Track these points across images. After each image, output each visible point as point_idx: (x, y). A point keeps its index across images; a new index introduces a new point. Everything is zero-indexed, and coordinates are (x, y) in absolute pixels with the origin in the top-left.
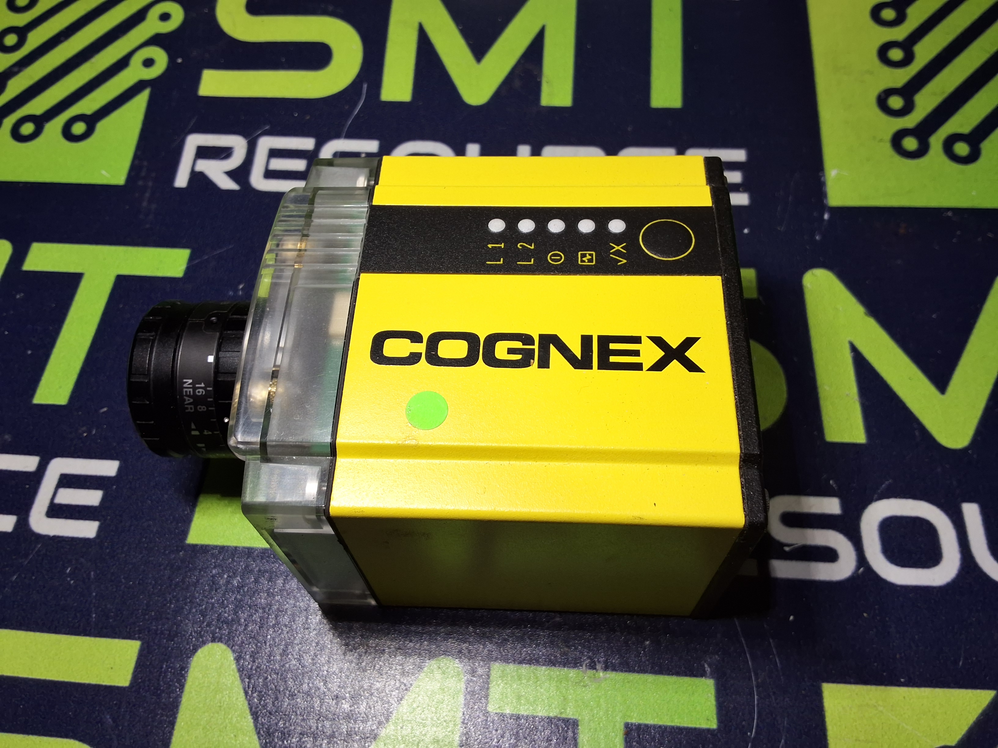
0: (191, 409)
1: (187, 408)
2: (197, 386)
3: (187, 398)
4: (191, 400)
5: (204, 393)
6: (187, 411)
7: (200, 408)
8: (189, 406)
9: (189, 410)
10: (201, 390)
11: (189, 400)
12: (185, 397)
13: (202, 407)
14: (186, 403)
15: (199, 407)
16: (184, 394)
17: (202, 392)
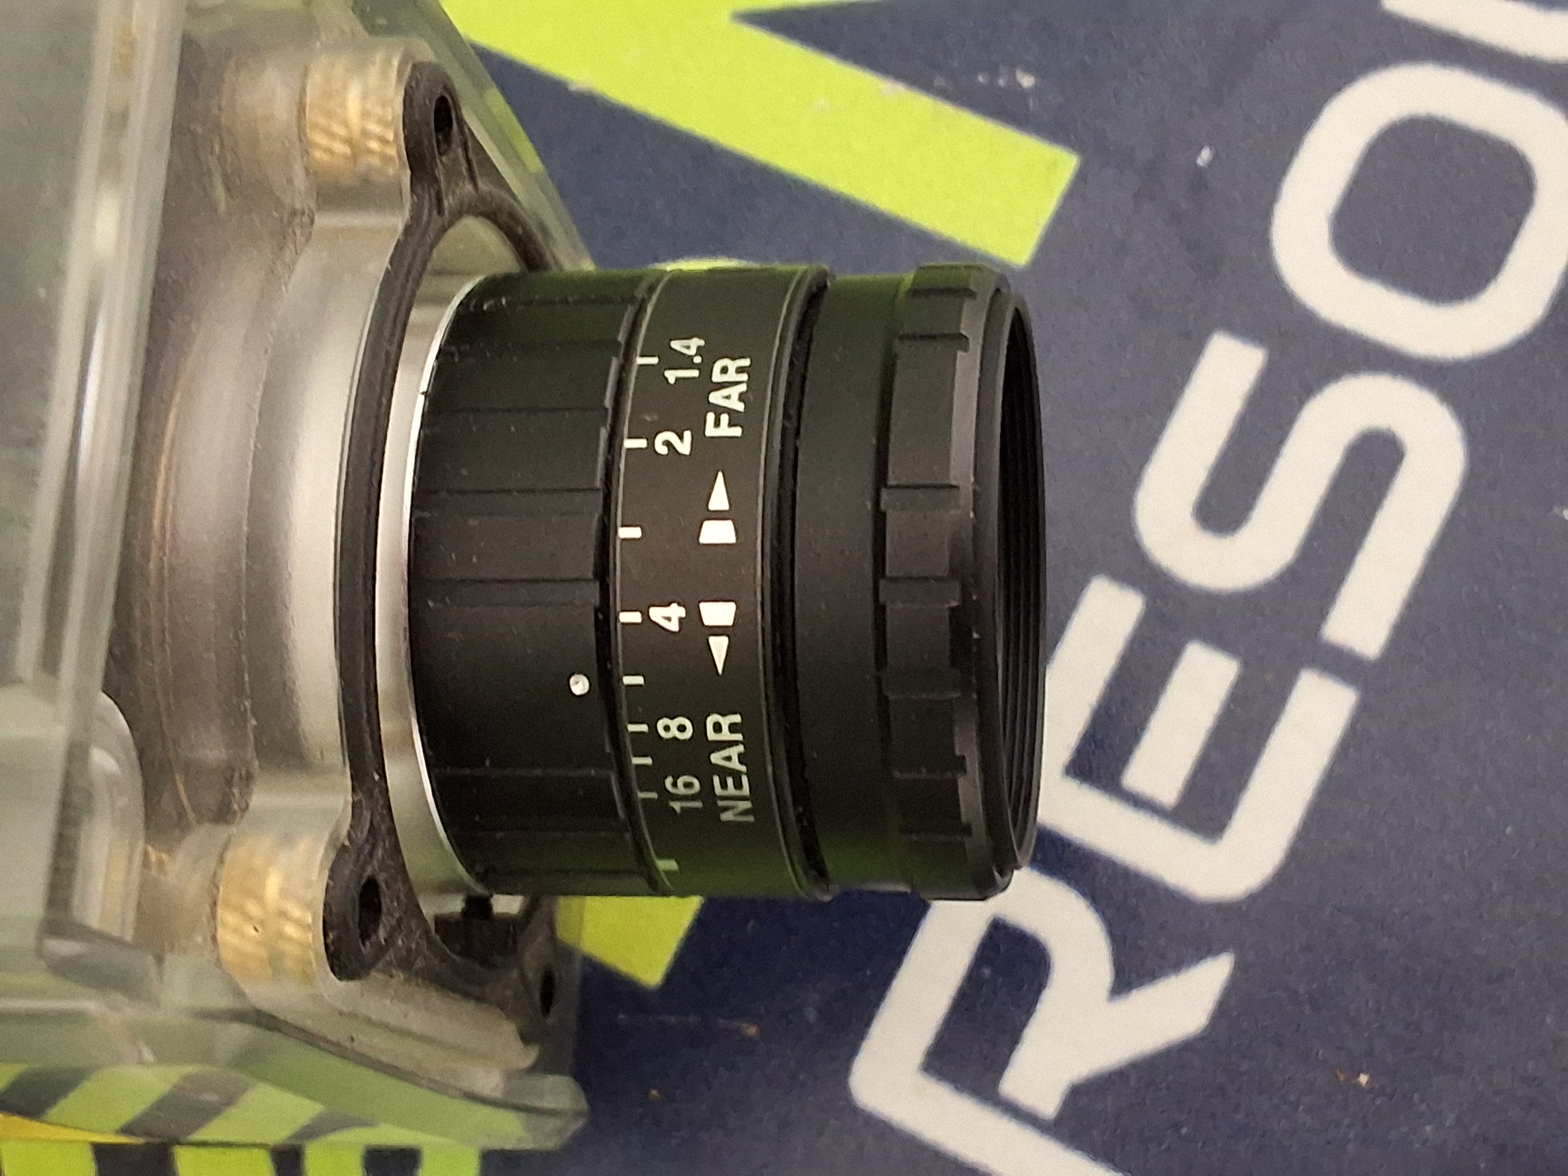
0: (718, 728)
1: (733, 728)
2: (698, 804)
3: (735, 764)
4: (716, 758)
5: (669, 781)
6: (737, 718)
7: (682, 728)
8: (726, 735)
9: (725, 722)
10: (681, 790)
11: (729, 759)
12: (743, 768)
13: (674, 732)
14: (741, 748)
15: (688, 734)
16: (745, 780)
17: (675, 785)
